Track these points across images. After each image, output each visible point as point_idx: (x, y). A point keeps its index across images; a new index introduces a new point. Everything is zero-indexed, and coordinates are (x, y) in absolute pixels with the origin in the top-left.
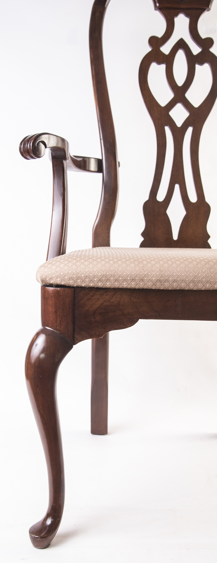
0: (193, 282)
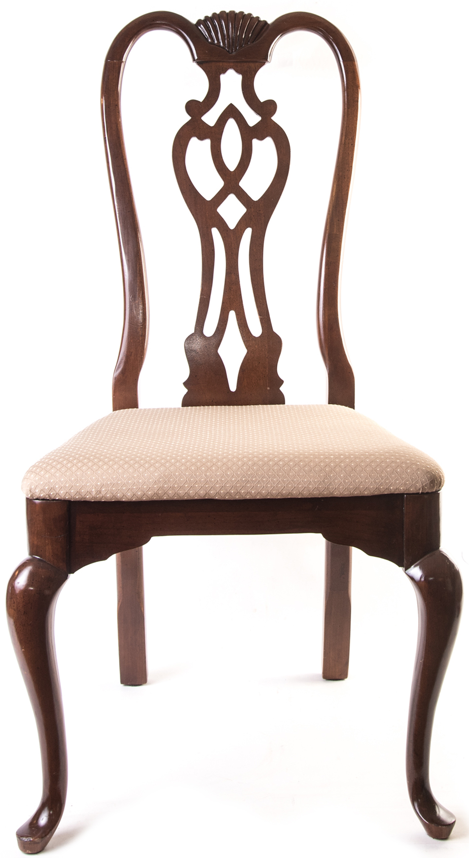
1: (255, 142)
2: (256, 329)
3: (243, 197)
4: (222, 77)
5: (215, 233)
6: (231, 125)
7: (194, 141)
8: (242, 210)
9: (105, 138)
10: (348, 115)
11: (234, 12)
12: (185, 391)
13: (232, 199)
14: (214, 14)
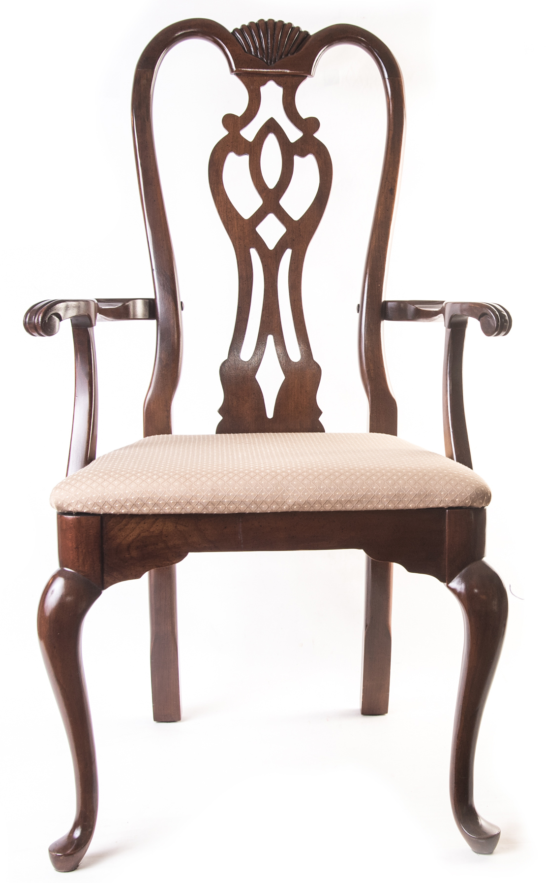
0: (255, 503)
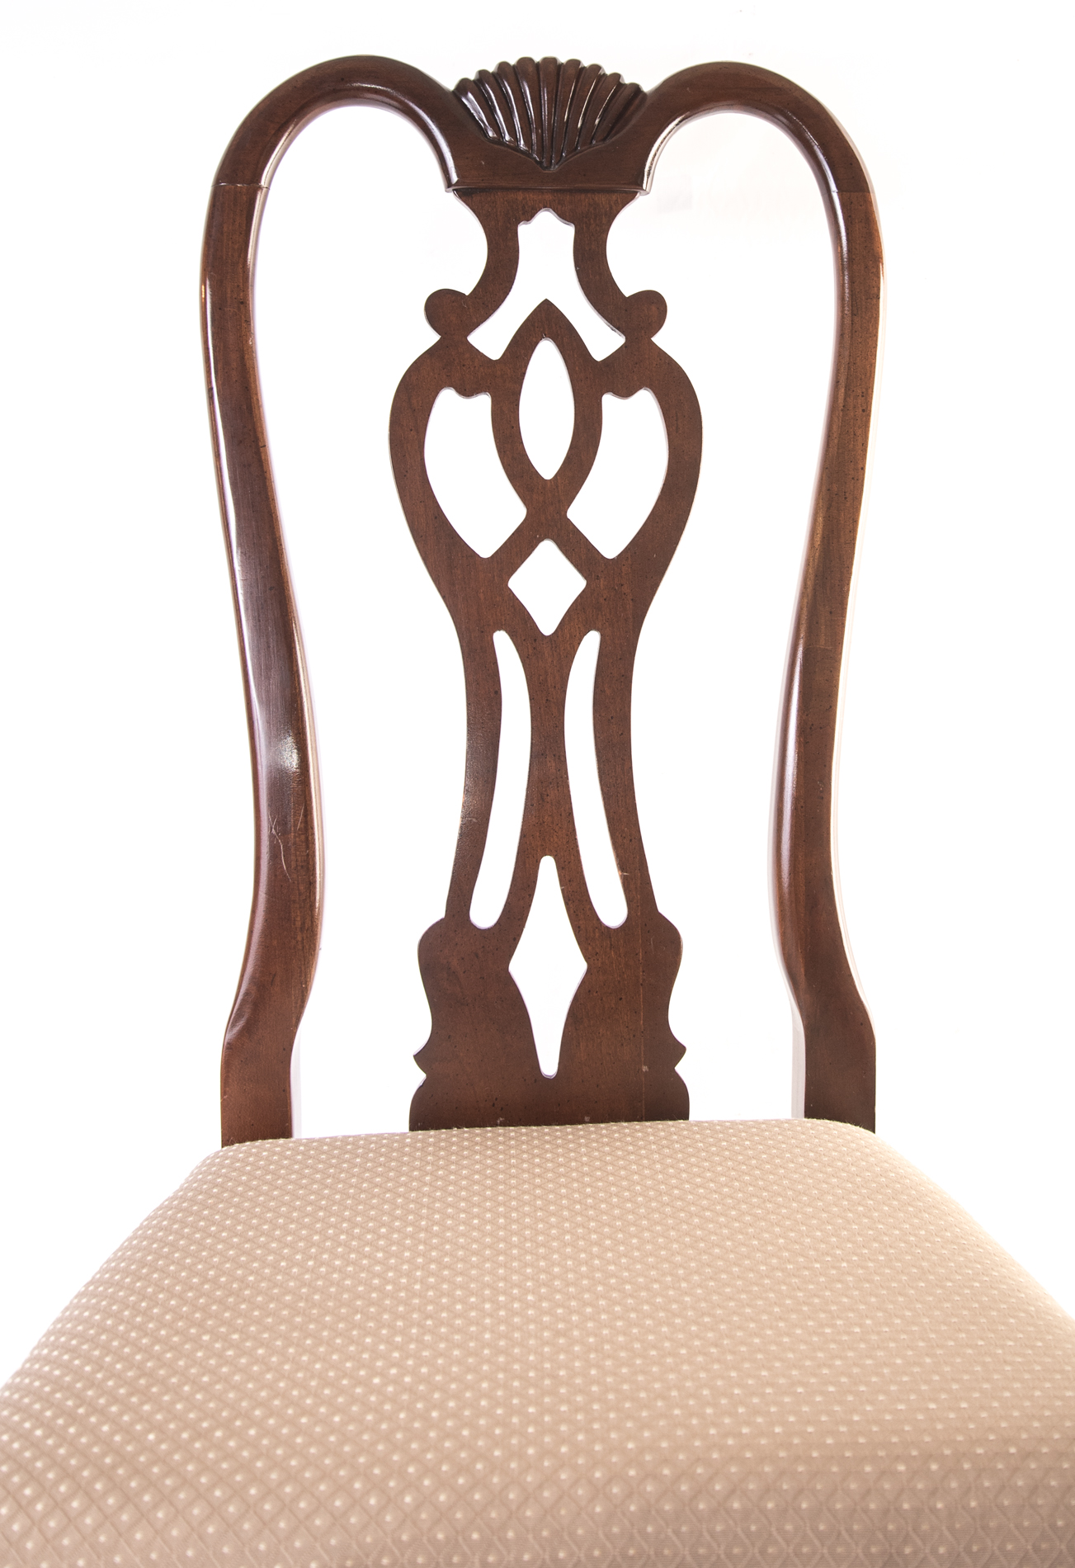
1: (609, 401)
2: (612, 908)
3: (578, 549)
4: (524, 230)
5: (502, 642)
6: (546, 358)
7: (447, 400)
8: (574, 584)
9: (210, 390)
10: (853, 332)
11: (554, 60)
12: (419, 1077)
13: (547, 552)
14: (503, 66)
